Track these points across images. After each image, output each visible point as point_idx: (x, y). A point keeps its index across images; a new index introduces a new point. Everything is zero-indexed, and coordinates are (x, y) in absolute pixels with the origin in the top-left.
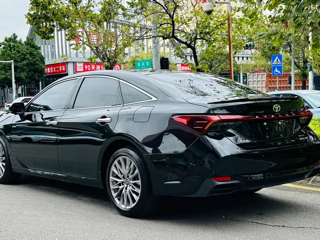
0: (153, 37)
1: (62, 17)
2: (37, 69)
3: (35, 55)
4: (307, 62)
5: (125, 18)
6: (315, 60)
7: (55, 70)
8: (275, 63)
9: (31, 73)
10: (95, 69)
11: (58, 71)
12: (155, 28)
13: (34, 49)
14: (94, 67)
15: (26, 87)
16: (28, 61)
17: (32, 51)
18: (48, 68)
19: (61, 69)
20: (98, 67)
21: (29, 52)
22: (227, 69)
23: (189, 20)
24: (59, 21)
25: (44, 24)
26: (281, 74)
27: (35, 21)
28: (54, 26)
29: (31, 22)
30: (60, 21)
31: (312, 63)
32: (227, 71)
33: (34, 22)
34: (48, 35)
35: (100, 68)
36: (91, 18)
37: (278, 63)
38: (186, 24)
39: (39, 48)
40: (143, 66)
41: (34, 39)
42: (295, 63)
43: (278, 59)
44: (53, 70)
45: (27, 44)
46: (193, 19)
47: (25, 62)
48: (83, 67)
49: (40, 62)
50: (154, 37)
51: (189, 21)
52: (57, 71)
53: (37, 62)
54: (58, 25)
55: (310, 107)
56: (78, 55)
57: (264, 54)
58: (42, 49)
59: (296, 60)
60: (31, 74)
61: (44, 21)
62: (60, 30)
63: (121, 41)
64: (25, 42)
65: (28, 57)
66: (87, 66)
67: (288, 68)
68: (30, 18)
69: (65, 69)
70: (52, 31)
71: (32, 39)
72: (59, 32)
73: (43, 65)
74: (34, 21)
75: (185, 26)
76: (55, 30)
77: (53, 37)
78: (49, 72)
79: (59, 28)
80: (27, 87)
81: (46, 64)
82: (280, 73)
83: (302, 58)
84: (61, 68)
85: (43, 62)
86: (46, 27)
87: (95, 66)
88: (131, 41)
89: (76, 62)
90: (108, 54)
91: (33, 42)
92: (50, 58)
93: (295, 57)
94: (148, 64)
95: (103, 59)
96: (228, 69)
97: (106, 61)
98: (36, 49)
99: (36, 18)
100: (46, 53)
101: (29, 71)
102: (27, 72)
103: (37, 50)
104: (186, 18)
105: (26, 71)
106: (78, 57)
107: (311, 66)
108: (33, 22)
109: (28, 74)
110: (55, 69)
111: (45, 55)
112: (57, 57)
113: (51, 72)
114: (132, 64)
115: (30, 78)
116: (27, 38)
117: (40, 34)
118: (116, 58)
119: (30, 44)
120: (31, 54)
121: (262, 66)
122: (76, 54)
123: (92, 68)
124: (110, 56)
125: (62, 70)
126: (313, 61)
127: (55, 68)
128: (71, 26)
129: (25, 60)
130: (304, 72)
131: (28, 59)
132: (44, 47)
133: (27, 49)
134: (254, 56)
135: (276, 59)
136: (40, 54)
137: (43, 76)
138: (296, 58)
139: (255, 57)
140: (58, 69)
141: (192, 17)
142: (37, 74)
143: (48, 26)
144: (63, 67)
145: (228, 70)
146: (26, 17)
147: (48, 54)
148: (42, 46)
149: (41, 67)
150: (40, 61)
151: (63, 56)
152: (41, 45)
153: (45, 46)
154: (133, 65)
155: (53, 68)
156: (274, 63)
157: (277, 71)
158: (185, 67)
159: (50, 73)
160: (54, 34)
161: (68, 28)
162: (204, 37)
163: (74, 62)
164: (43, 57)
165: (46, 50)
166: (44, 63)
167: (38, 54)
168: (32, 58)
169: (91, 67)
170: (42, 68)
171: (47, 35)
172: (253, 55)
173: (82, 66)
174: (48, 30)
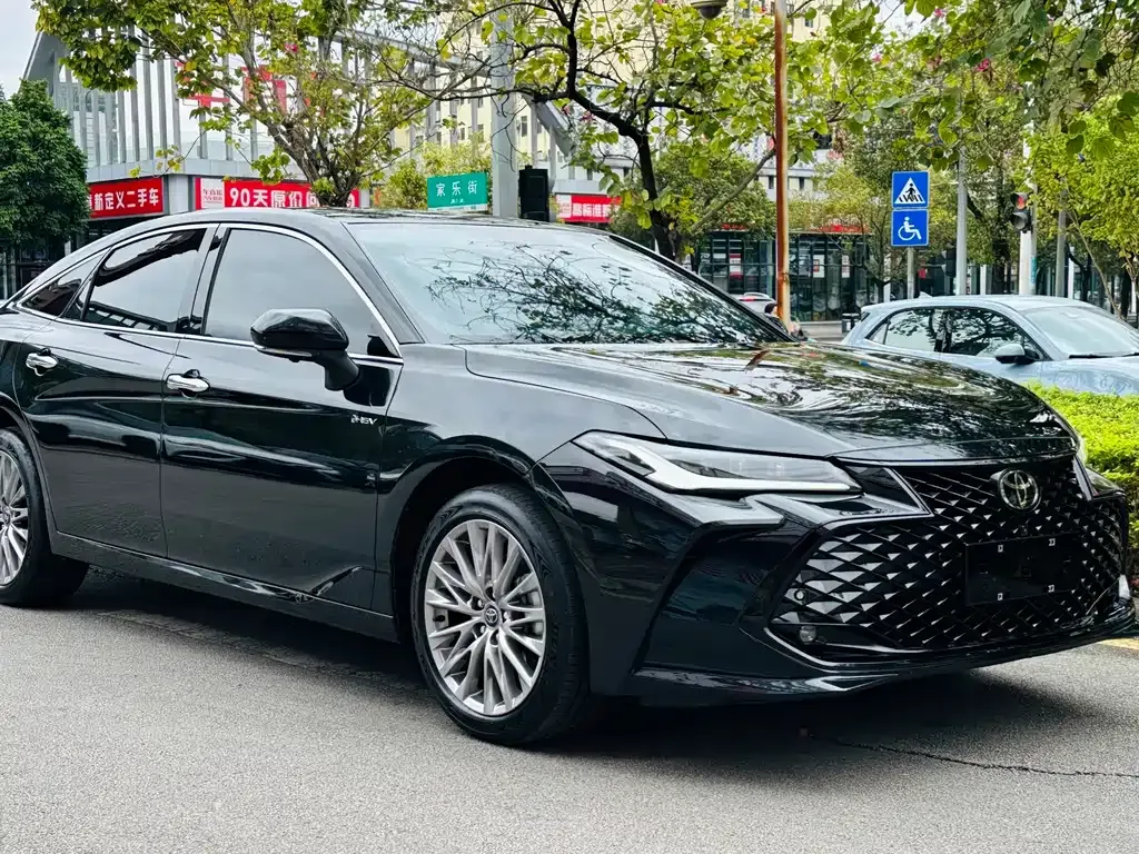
0: (500, 92)
1: (166, 10)
2: (60, 195)
3: (49, 147)
4: (1015, 198)
5: (390, 22)
6: (1044, 193)
7: (120, 204)
8: (905, 202)
9: (36, 210)
10: (265, 204)
11: (133, 205)
12: (506, 58)
13: (46, 124)
14: (264, 194)
15: (13, 262)
16: (23, 167)
17: (40, 132)
18: (96, 196)
19: (142, 201)
20: (278, 196)
21: (30, 134)
22: (732, 216)
23: (627, 38)
24: (154, 22)
25: (99, 32)
26: (923, 240)
27: (66, 22)
28: (134, 41)
29: (52, 25)
30: (160, 22)
31: (1032, 204)
32: (731, 224)
33: (64, 25)
34: (112, 72)
35: (284, 199)
36: (270, 17)
37: (915, 202)
38: (618, 50)
39: (67, 122)
40: (455, 197)
41: (47, 89)
42: (970, 204)
43: (914, 187)
44: (116, 201)
45: (22, 103)
46: (643, 32)
47: (13, 169)
48: (223, 196)
49: (69, 170)
50: (504, 93)
51: (629, 41)
52: (129, 206)
53: (57, 171)
54: (151, 40)
55: (1041, 356)
56: (206, 152)
57: (865, 169)
58: (76, 123)
59: (973, 194)
60: (33, 213)
61: (98, 22)
62: (158, 56)
63: (376, 105)
64: (15, 99)
65: (24, 151)
66: (240, 191)
67: (940, 219)
68: (50, 11)
69: (160, 198)
70: (128, 60)
71: (41, 90)
72: (154, 66)
73: (78, 182)
74: (63, 20)
75: (612, 56)
76: (138, 57)
77: (132, 81)
78: (98, 207)
79: (151, 51)
80: (20, 263)
81: (90, 179)
82: (920, 237)
83: (994, 188)
84: (143, 196)
85: (79, 172)
86: (105, 43)
87: (266, 192)
88: (411, 106)
89: (199, 178)
90: (330, 147)
91: (44, 100)
92: (104, 160)
93: (969, 182)
94: (472, 188)
95: (311, 166)
96: (737, 217)
97: (320, 173)
98: (56, 125)
99: (72, 9)
100: (91, 144)
101: (29, 203)
102: (20, 207)
103: (58, 129)
104: (617, 30)
105: (16, 204)
106: (206, 158)
107: (1028, 214)
108: (59, 25)
109: (23, 213)
110: (120, 201)
111: (86, 148)
112: (131, 157)
113: (107, 208)
114: (398, 190)
115: (32, 227)
116: (24, 83)
117: (84, 67)
118: (358, 164)
119: (34, 105)
120: (35, 141)
121: (853, 211)
122: (201, 147)
123: (256, 200)
124: (336, 157)
125: (147, 204)
126: (1035, 198)
127: (120, 196)
128: (197, 46)
129: (15, 161)
130: (1000, 236)
131: (24, 159)
132: (83, 119)
133: (20, 123)
134: (825, 175)
135: (907, 187)
136: (71, 140)
137: (79, 224)
138: (975, 186)
139: (829, 180)
140: (135, 199)
141: (639, 28)
142: (56, 215)
143: (112, 41)
144: (152, 191)
145: (735, 220)
146: (33, 7)
147: (98, 144)
148: (76, 114)
149: (71, 190)
150: (68, 167)
151: (165, 152)
152: (71, 112)
153: (89, 115)
154: (404, 193)
155: (115, 197)
156: (898, 202)
157: (908, 230)
158: (585, 205)
159: (104, 212)
160: (134, 72)
161: (186, 51)
162: (679, 100)
163: (190, 177)
164: (78, 154)
165: (90, 130)
166: (82, 176)
167: (63, 144)
168: (40, 155)
169: (252, 194)
170: (75, 192)
171: (107, 74)
172: (822, 171)
173: (219, 193)
174: (114, 55)
